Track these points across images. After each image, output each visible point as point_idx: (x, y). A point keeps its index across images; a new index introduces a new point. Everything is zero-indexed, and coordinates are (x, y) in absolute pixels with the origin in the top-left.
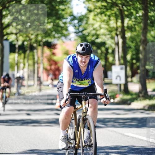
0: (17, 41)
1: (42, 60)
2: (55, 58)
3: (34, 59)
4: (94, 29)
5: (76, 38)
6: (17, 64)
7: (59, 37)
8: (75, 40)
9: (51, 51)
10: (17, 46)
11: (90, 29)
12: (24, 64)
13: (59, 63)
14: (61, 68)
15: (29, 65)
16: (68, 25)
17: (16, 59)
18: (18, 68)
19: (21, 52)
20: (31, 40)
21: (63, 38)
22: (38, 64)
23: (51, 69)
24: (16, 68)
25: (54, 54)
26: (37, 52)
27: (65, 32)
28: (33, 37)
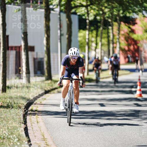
1: (119, 39)
3: (108, 37)
6: (88, 44)
7: (140, 11)
9: (129, 28)
10: (88, 21)
18: (89, 48)
19: (92, 28)
22: (113, 43)
23: (129, 50)
25: (133, 31)
26: (112, 29)
28: (106, 10)
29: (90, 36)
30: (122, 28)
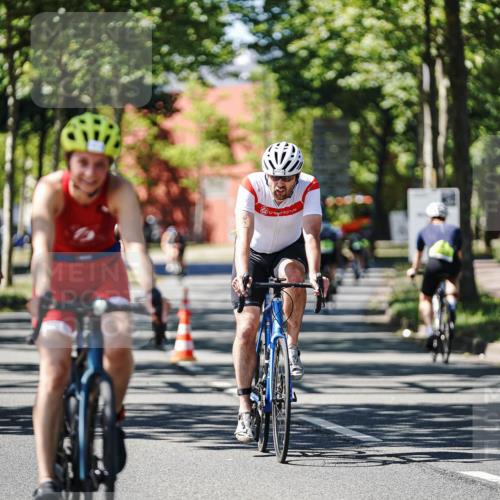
0: (14, 80)
2: (170, 153)
4: (334, 34)
5: (259, 70)
6: (11, 178)
7: (191, 67)
8: (253, 79)
9: (154, 123)
10: (11, 101)
11: (316, 33)
13: (186, 176)
14: (195, 196)
16: (225, 17)
17: (8, 155)
18: (14, 194)
19: (27, 126)
21: (205, 70)
23: (151, 200)
25: (165, 136)
27: (209, 45)
29: (20, 151)
30: (130, 123)
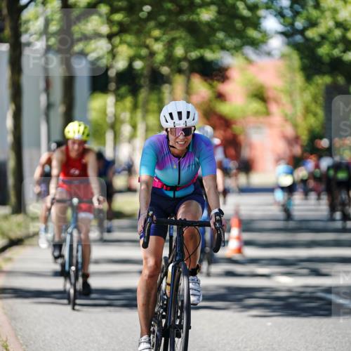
0: (114, 56)
2: (225, 109)
4: (339, 25)
5: (287, 50)
6: (113, 126)
7: (237, 48)
8: (283, 56)
10: (112, 73)
11: (326, 24)
12: (134, 127)
13: (235, 123)
14: (242, 138)
15: (147, 130)
16: (262, 12)
17: (111, 110)
19: (123, 90)
20: (152, 54)
21: (248, 50)
24: (109, 136)
25: (221, 97)
26: (172, 92)
27: (252, 33)
28: (158, 47)
